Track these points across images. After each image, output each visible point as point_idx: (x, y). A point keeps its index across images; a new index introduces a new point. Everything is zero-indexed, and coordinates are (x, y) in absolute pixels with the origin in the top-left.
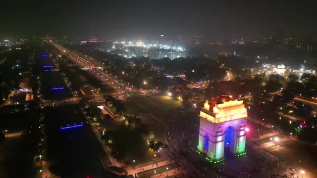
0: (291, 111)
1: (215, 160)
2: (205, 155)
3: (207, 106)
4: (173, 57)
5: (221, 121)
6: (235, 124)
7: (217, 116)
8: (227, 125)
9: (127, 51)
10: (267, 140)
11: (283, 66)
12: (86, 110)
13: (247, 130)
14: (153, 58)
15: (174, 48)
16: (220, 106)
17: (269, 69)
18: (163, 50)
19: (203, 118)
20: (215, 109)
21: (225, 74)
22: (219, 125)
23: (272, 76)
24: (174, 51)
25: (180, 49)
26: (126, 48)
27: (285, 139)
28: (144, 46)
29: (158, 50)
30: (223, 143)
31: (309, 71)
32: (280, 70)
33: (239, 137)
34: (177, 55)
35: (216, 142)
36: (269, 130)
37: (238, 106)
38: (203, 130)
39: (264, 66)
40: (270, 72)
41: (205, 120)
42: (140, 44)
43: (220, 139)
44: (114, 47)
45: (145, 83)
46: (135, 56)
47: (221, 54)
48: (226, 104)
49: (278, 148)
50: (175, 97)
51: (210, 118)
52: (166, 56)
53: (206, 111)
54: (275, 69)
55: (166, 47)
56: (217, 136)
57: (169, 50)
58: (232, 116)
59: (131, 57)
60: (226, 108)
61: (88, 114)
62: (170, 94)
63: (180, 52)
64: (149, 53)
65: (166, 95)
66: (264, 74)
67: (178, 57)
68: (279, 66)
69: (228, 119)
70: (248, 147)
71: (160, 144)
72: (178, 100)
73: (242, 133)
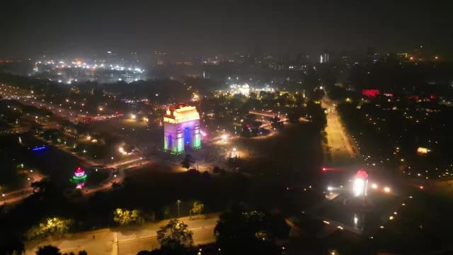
0: (242, 121)
1: (177, 152)
2: (170, 151)
3: (168, 112)
4: (129, 80)
5: (180, 122)
7: (176, 118)
8: (184, 126)
10: (220, 139)
11: (247, 86)
12: (42, 135)
13: (204, 134)
14: (102, 81)
15: (130, 69)
16: (178, 110)
17: (235, 90)
18: (115, 72)
19: (167, 123)
20: (175, 114)
21: (190, 96)
23: (236, 95)
24: (131, 73)
25: (138, 70)
26: (58, 70)
27: (232, 138)
28: (88, 67)
29: (108, 72)
30: (183, 139)
31: (269, 90)
32: (245, 90)
33: (195, 134)
34: (135, 78)
35: (177, 138)
36: (222, 134)
37: (192, 111)
38: (167, 132)
39: (232, 87)
40: (236, 92)
41: (168, 123)
42: (79, 64)
43: (180, 136)
44: (36, 69)
45: (101, 109)
46: (76, 80)
47: (189, 75)
48: (182, 109)
49: (225, 143)
50: (139, 118)
51: (171, 121)
52: (120, 79)
53: (168, 117)
54: (240, 89)
55: (118, 68)
56: (177, 134)
57: (124, 72)
58: (187, 118)
59: (69, 82)
60: (182, 112)
61: (48, 139)
62: (133, 117)
63: (138, 74)
64: (95, 76)
65: (129, 118)
66: (229, 94)
67: (136, 80)
68: (244, 86)
69: (185, 120)
70: (203, 144)
71: (132, 148)
72: (142, 121)
73: (197, 132)
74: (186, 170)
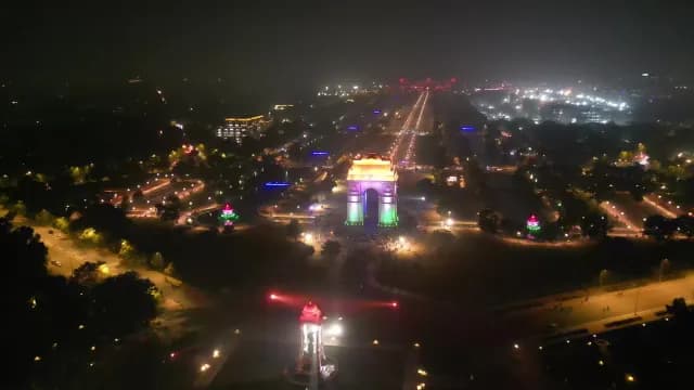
1: (347, 222)
5: (356, 179)
6: (377, 186)
8: (366, 186)
9: (518, 107)
16: (357, 162)
22: (354, 183)
29: (558, 107)
33: (380, 202)
34: (602, 118)
35: (349, 202)
37: (382, 166)
43: (354, 199)
44: (506, 100)
52: (574, 121)
56: (349, 195)
58: (370, 176)
67: (605, 122)
69: (366, 178)
73: (388, 200)
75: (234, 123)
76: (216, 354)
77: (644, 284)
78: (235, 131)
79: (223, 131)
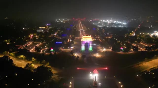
6: (88, 42)
8: (86, 42)
9: (102, 24)
15: (122, 23)
16: (83, 37)
22: (83, 41)
30: (85, 46)
37: (89, 37)
43: (83, 45)
44: (99, 23)
48: (85, 36)
52: (116, 27)
58: (87, 40)
60: (85, 38)
64: (109, 25)
67: (122, 27)
69: (86, 40)
73: (91, 45)
74: (72, 55)
75: (41, 28)
76: (71, 83)
77: (151, 60)
78: (42, 30)
79: (39, 30)
